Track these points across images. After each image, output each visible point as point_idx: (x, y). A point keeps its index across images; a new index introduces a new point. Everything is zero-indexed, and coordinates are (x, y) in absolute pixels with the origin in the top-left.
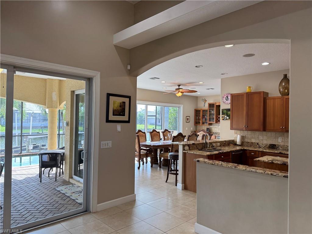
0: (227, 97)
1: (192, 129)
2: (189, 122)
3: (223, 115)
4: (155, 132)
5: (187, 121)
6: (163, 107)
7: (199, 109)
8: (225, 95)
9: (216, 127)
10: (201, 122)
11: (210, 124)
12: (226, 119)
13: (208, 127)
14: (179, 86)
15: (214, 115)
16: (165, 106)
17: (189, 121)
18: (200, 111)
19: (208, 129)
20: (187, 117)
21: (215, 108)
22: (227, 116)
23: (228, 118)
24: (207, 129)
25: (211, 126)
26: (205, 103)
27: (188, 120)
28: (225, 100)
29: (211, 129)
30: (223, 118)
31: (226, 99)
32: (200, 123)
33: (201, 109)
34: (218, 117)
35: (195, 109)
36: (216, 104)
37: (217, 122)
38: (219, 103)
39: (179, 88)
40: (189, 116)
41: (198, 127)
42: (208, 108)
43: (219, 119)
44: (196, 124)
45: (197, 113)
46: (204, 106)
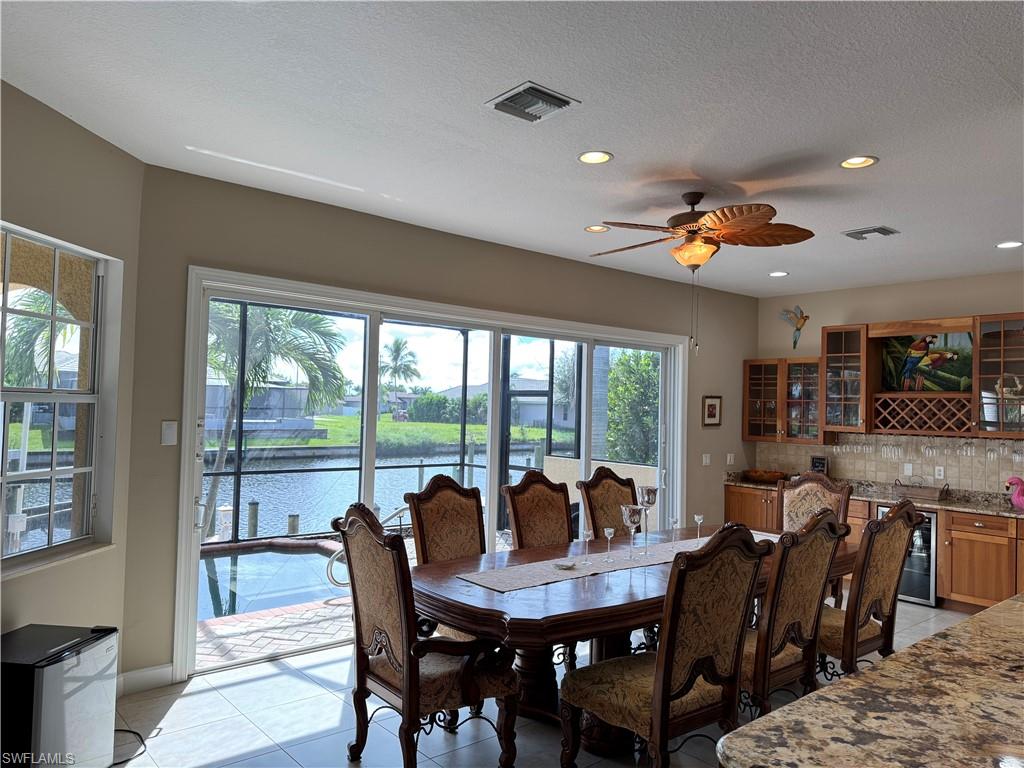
1: (730, 459)
2: (719, 425)
4: (539, 487)
5: (708, 421)
6: (585, 346)
7: (767, 357)
9: (862, 456)
10: (779, 427)
11: (832, 438)
13: (820, 450)
14: (694, 198)
15: (856, 391)
16: (597, 342)
17: (715, 421)
18: (772, 369)
19: (817, 463)
20: (709, 402)
21: (863, 354)
24: (814, 464)
25: (836, 449)
26: (798, 330)
27: (712, 415)
29: (834, 463)
32: (773, 428)
33: (780, 360)
34: (877, 400)
35: (745, 362)
36: (873, 329)
37: (871, 428)
38: (888, 325)
39: (693, 210)
40: (720, 397)
41: (758, 450)
42: (820, 355)
43: (885, 413)
44: (751, 433)
45: (760, 379)
46: (794, 347)
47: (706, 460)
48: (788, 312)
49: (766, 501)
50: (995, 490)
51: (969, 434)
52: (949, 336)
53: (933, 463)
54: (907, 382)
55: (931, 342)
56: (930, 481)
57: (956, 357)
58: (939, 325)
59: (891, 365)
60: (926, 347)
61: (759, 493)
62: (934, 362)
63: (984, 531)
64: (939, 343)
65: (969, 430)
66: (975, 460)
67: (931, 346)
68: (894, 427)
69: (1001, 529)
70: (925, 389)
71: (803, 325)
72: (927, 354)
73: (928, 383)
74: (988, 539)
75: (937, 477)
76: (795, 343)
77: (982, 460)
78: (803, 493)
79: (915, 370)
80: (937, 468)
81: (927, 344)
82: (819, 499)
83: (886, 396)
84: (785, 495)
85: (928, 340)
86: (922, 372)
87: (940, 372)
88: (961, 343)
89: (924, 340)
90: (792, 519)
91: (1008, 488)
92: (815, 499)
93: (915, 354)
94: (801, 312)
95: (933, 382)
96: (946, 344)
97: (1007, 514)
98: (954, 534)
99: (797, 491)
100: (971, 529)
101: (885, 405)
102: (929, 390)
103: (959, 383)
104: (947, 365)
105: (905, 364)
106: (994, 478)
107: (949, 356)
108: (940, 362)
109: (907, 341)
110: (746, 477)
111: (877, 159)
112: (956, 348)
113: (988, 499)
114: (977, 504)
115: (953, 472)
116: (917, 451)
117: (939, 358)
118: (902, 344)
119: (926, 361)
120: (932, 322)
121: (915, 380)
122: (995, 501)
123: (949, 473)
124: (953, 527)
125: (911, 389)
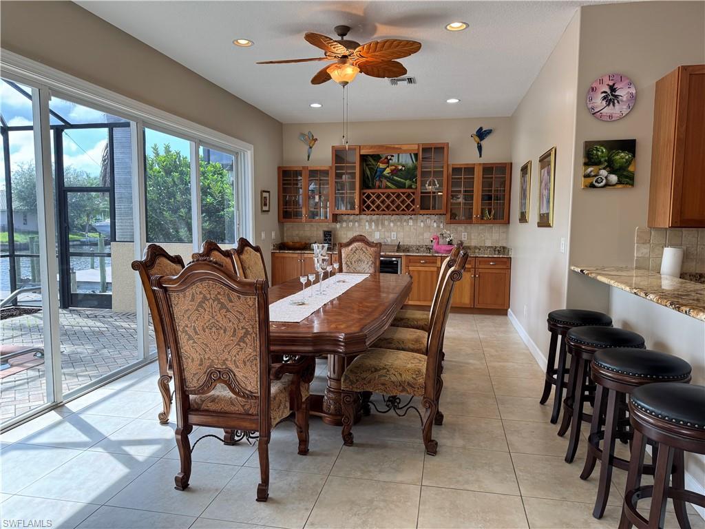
0: (613, 89)
1: (273, 235)
2: (268, 211)
3: (590, 169)
5: (264, 209)
7: (294, 165)
8: (601, 81)
10: (303, 213)
11: (336, 218)
12: (607, 185)
14: (344, 31)
15: (354, 188)
17: (267, 208)
19: (327, 235)
20: (264, 195)
21: (358, 165)
22: (610, 172)
23: (614, 178)
24: (325, 236)
25: (338, 225)
26: (311, 148)
27: (265, 204)
28: (598, 101)
30: (589, 180)
31: (604, 98)
32: (298, 213)
33: (303, 167)
34: (364, 194)
35: (279, 168)
36: (363, 149)
37: (362, 211)
38: (372, 147)
39: (342, 39)
40: (269, 192)
41: (285, 229)
42: (331, 165)
43: (369, 202)
44: (284, 217)
45: (290, 180)
46: (308, 160)
47: (263, 235)
48: (303, 135)
49: (301, 261)
50: (421, 243)
51: (414, 213)
52: (400, 155)
53: (390, 230)
54: (378, 183)
55: (390, 159)
56: (389, 241)
57: (404, 168)
58: (400, 148)
59: (369, 173)
60: (388, 162)
61: (296, 255)
62: (392, 171)
63: (426, 265)
64: (395, 160)
65: (413, 210)
66: (412, 228)
67: (390, 161)
68: (373, 210)
69: (433, 263)
70: (387, 187)
71: (313, 145)
72: (388, 167)
73: (389, 184)
74: (427, 269)
75: (392, 238)
76: (309, 157)
77: (416, 227)
78: (354, 249)
79: (382, 176)
80: (392, 233)
81: (389, 160)
82: (364, 252)
83: (369, 191)
84: (343, 251)
85: (389, 158)
86: (386, 177)
87: (395, 177)
88: (406, 160)
89: (387, 158)
90: (348, 266)
91: (432, 241)
92: (361, 252)
93: (382, 166)
94: (312, 136)
95: (391, 183)
96: (398, 160)
97: (437, 255)
98: (411, 268)
99: (350, 248)
100: (419, 265)
101: (368, 197)
102: (389, 188)
103: (405, 183)
104: (399, 173)
105: (376, 173)
106: (421, 237)
107: (400, 168)
108: (395, 172)
109: (377, 158)
110: (282, 246)
111: (468, 25)
112: (404, 163)
113: (418, 249)
114: (413, 252)
115: (401, 235)
116: (383, 224)
117: (395, 169)
118: (374, 160)
119: (388, 171)
120: (396, 146)
121: (381, 182)
122: (422, 249)
123: (399, 236)
124: (411, 264)
125: (379, 188)
